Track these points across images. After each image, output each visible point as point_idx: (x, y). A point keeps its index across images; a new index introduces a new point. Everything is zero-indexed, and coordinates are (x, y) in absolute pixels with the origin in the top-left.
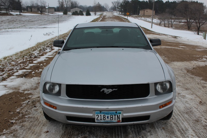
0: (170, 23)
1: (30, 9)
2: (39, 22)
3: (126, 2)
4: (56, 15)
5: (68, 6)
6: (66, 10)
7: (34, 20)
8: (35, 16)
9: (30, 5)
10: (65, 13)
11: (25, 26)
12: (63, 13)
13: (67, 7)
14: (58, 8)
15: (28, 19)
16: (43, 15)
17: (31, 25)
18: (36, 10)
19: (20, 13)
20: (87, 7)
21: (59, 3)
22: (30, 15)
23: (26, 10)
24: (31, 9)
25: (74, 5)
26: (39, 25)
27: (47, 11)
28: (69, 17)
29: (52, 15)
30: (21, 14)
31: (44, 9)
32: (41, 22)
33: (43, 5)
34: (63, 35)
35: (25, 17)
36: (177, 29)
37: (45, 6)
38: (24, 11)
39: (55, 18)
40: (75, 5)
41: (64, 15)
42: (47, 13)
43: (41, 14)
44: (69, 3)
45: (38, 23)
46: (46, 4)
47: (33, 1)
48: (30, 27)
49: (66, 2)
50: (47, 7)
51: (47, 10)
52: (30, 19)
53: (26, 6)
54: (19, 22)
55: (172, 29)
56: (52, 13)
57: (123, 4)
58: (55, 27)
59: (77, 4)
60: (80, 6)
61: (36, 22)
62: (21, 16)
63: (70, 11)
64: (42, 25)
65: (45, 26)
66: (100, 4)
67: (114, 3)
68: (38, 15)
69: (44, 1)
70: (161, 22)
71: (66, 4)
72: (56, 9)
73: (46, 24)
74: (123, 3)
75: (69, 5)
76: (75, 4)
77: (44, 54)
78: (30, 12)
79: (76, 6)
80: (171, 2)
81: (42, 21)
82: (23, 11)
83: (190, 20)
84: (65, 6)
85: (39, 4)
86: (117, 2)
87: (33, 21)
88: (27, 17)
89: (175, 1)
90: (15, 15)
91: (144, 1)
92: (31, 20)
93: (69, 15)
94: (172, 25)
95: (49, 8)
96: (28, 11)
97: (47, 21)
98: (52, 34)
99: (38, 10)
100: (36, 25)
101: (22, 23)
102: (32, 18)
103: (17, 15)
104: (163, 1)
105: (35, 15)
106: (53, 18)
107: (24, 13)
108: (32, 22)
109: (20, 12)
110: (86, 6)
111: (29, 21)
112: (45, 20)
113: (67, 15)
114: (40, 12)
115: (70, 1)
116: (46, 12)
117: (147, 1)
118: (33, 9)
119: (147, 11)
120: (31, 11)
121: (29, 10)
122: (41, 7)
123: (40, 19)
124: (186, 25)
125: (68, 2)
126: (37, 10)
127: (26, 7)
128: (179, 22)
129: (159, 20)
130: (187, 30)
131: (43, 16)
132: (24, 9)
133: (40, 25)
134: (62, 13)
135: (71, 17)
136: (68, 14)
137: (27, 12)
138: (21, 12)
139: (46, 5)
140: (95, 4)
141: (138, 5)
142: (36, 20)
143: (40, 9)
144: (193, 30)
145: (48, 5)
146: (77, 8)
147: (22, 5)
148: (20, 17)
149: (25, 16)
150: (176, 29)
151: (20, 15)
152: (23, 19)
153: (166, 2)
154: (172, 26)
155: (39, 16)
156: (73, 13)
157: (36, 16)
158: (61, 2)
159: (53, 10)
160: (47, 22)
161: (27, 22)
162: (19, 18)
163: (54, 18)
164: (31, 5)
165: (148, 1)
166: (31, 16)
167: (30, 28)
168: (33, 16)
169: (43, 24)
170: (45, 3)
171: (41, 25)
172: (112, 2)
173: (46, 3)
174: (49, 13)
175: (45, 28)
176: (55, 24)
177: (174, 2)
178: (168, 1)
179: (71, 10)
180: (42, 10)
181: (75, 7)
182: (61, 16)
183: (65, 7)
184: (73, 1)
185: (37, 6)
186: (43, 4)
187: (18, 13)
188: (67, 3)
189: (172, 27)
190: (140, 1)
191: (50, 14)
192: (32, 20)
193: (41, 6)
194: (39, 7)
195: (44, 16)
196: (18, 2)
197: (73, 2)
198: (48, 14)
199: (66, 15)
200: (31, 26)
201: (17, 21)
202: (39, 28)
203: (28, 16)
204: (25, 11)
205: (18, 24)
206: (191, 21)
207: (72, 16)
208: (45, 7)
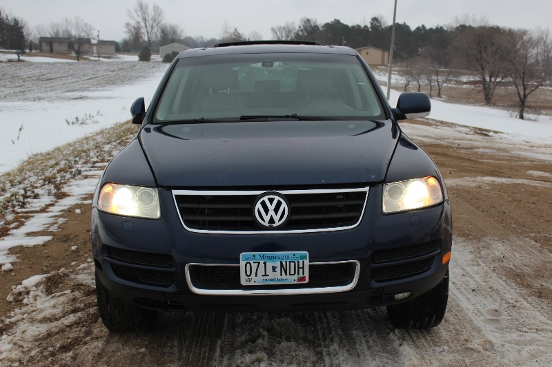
0: (434, 86)
1: (47, 44)
2: (69, 81)
3: (311, 27)
4: (118, 63)
5: (153, 38)
6: (147, 48)
7: (53, 76)
8: (59, 65)
9: (49, 36)
10: (145, 57)
11: (24, 92)
12: (139, 56)
13: (149, 40)
14: (126, 43)
15: (37, 72)
16: (83, 61)
17: (44, 89)
18: (64, 48)
19: (19, 57)
20: (206, 41)
21: (127, 30)
22: (45, 63)
23: (36, 49)
24: (52, 45)
25: (170, 36)
26: (67, 89)
27: (95, 51)
28: (154, 67)
29: (108, 63)
30: (22, 58)
31: (86, 47)
32: (72, 81)
33: (83, 35)
34: (123, 124)
35: (31, 67)
36: (455, 103)
37: (90, 37)
38: (31, 50)
39: (113, 71)
40: (173, 35)
41: (141, 62)
42: (95, 57)
43: (78, 58)
44: (156, 30)
45: (64, 84)
46: (92, 32)
47: (58, 25)
48: (39, 95)
49: (146, 26)
50: (94, 42)
51: (95, 48)
52: (45, 72)
53: (39, 36)
54: (11, 80)
55: (441, 101)
56: (109, 58)
57: (303, 34)
58: (109, 98)
59: (179, 32)
60: (186, 38)
61: (58, 82)
62: (18, 64)
63: (157, 52)
64: (75, 90)
65: (83, 94)
66: (239, 34)
67: (279, 30)
68: (68, 63)
69: (86, 25)
70: (409, 82)
71: (148, 33)
72: (121, 47)
73: (86, 86)
74: (302, 30)
75: (156, 35)
76: (172, 33)
77: (12, 226)
78: (48, 55)
79: (174, 37)
80: (431, 29)
81: (77, 79)
82: (28, 51)
83: (491, 77)
84: (146, 39)
85: (74, 33)
86: (284, 28)
87: (51, 79)
88: (36, 67)
89: (441, 27)
90: (6, 62)
91: (358, 26)
92: (44, 77)
93: (155, 62)
94: (440, 90)
95: (102, 43)
96: (41, 51)
97: (92, 78)
98: (94, 119)
99: (69, 48)
100: (56, 90)
101: (18, 85)
102: (49, 71)
103: (10, 61)
104: (408, 27)
105: (58, 63)
106: (109, 70)
107: (29, 55)
108: (47, 82)
109: (18, 54)
110: (202, 38)
111: (41, 77)
112: (84, 75)
113: (150, 64)
114: (76, 54)
115: (157, 25)
116: (93, 54)
117: (366, 26)
118: (56, 46)
119: (367, 53)
120: (51, 51)
121: (46, 47)
122: (77, 39)
123: (71, 72)
124: (479, 92)
125: (152, 28)
126: (67, 48)
127: (37, 41)
128: (456, 81)
129: (403, 78)
130: (482, 106)
131: (83, 64)
132: (32, 46)
133: (69, 91)
134: (136, 58)
135: (161, 69)
136: (152, 61)
137: (40, 54)
138: (23, 53)
139: (92, 34)
140: (226, 32)
141: (343, 37)
142: (60, 75)
143: (76, 47)
144: (499, 106)
145: (98, 36)
146: (176, 45)
147: (25, 34)
148: (15, 67)
149: (31, 64)
150: (452, 103)
151: (19, 60)
152: (24, 72)
153: (418, 29)
154: (439, 93)
155: (72, 64)
156: (165, 57)
157: (63, 63)
158: (134, 27)
159: (113, 48)
160: (92, 80)
161: (32, 80)
162: (14, 69)
163: (112, 69)
164: (53, 35)
165: (369, 26)
166: (48, 63)
167: (35, 101)
168: (54, 64)
169: (77, 88)
170: (90, 30)
171: (73, 91)
172: (273, 29)
173: (94, 29)
174: (99, 57)
175: (81, 98)
176: (113, 87)
177: (437, 28)
178: (423, 26)
179: (160, 48)
180: (79, 47)
181: (173, 41)
182: (132, 66)
183: (145, 42)
184: (168, 26)
185: (67, 37)
186: (85, 32)
187: (15, 57)
188: (149, 29)
189: (439, 96)
190: (347, 26)
191: (101, 59)
192: (49, 75)
193: (78, 37)
194: (73, 39)
195: (85, 66)
196: (13, 26)
197: (166, 27)
198: (97, 59)
199: (145, 62)
200: (41, 93)
201: (6, 77)
202: (64, 99)
203: (40, 63)
204: (33, 51)
205: (5, 86)
206: (493, 79)
207: (164, 64)
208: (88, 41)
